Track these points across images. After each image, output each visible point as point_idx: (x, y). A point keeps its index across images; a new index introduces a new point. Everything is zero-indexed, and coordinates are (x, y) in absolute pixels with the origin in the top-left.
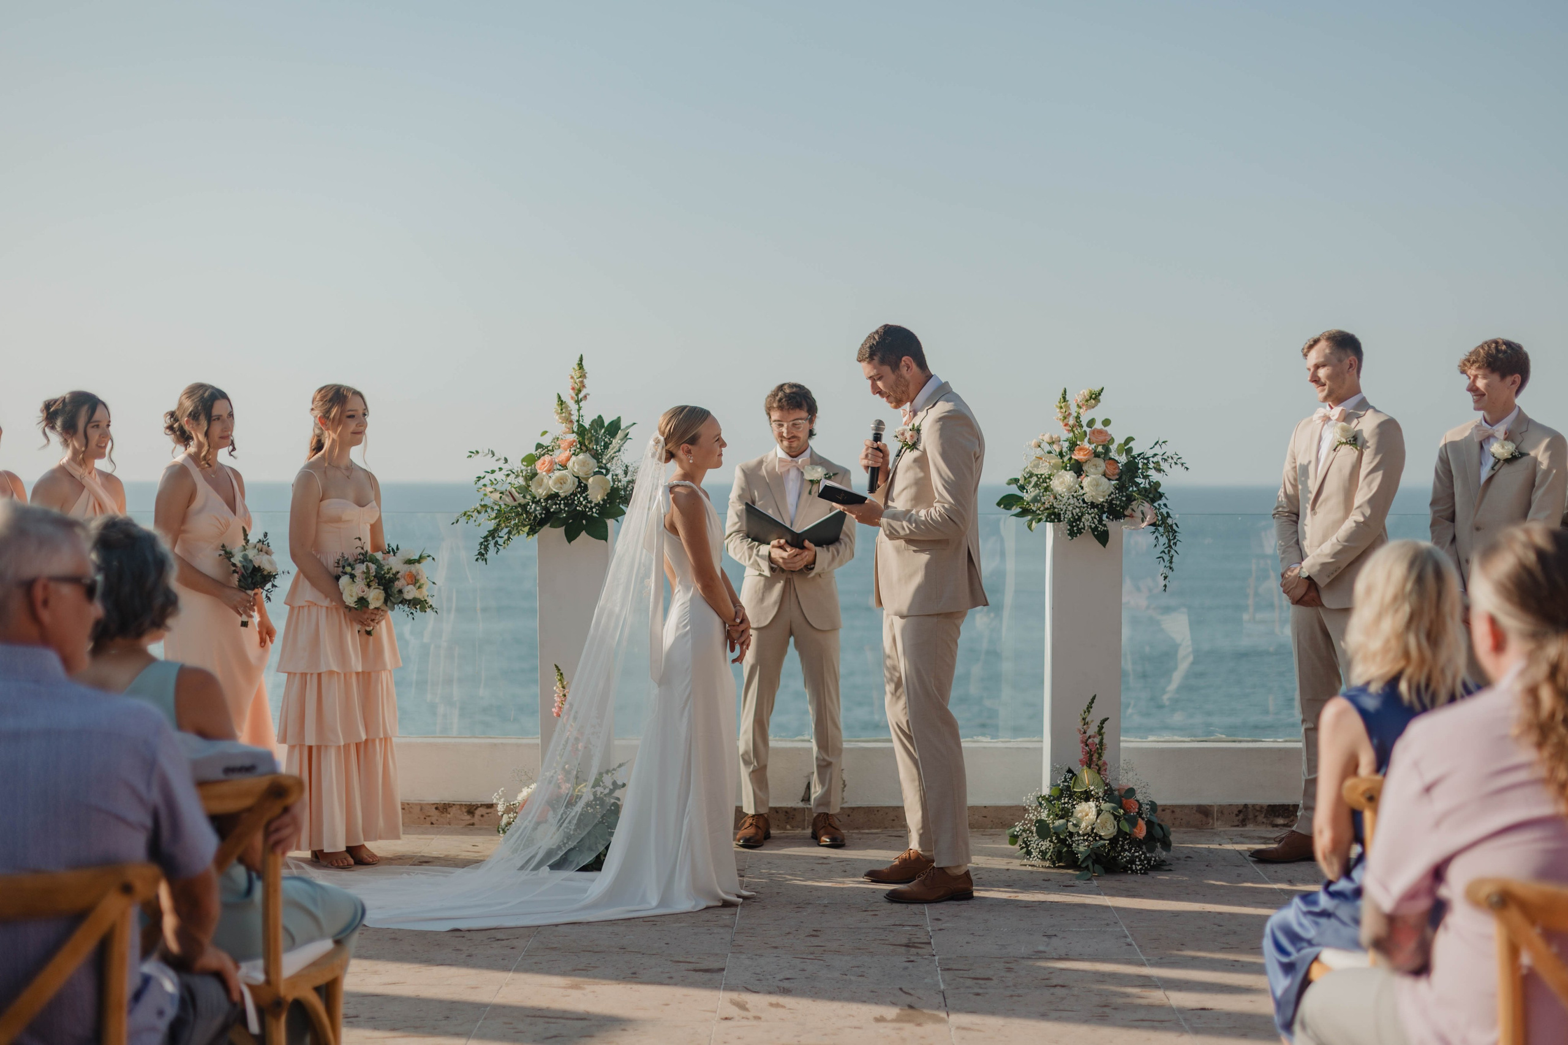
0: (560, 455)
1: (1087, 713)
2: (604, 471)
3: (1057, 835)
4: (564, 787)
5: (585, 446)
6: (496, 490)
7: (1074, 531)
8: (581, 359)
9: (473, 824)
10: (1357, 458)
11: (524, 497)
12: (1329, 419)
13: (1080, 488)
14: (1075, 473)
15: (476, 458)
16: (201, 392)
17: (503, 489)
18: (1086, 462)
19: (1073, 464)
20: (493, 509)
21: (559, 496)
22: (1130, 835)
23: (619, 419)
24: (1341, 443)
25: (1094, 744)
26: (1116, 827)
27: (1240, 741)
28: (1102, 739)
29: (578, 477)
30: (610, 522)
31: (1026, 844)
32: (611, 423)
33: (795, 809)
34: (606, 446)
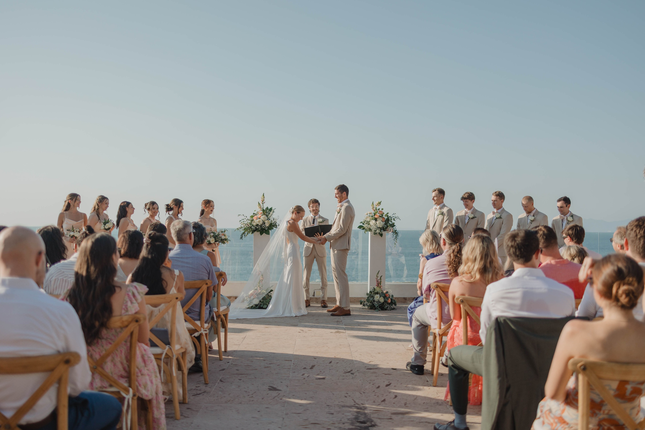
0: (259, 216)
1: (377, 274)
2: (269, 219)
3: (371, 301)
4: (259, 291)
5: (264, 213)
6: (244, 223)
7: (375, 234)
8: (264, 194)
10: (443, 218)
11: (251, 225)
12: (436, 209)
13: (376, 224)
14: (375, 220)
15: (240, 216)
16: (177, 200)
17: (246, 223)
18: (378, 218)
19: (375, 218)
20: (243, 228)
21: (259, 225)
22: (387, 302)
23: (272, 207)
24: (439, 214)
25: (379, 281)
26: (384, 300)
27: (413, 283)
28: (381, 280)
29: (263, 220)
30: (270, 231)
31: (364, 304)
32: (270, 209)
34: (269, 213)
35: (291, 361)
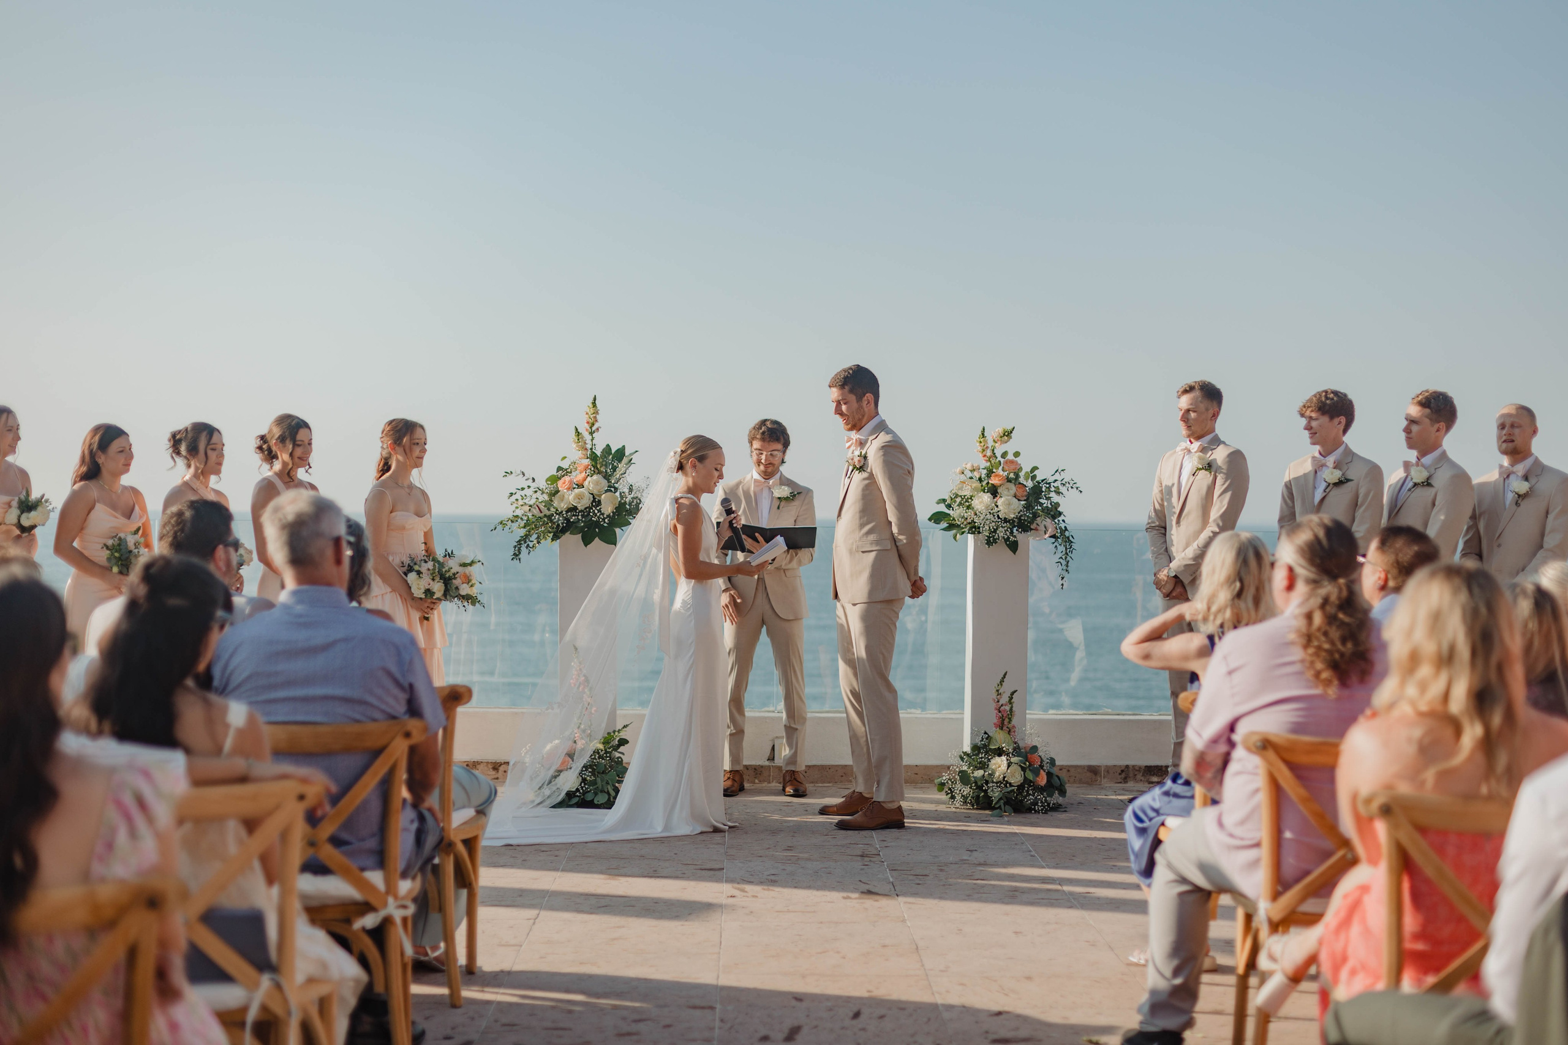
0: (577, 476)
1: (1000, 686)
2: (613, 489)
3: (976, 782)
4: (579, 743)
5: (597, 469)
6: (525, 503)
7: (990, 541)
8: (595, 399)
9: (497, 778)
10: (1212, 483)
11: (549, 509)
12: (1189, 451)
13: (995, 507)
14: (992, 494)
15: (510, 477)
16: (289, 421)
17: (531, 503)
18: (1001, 485)
19: (990, 487)
20: (522, 519)
21: (577, 509)
22: (1033, 783)
23: (624, 446)
24: (1199, 470)
25: (1005, 710)
26: (1023, 775)
27: (1123, 715)
28: (1012, 707)
29: (592, 494)
30: (618, 530)
31: (951, 790)
32: (618, 451)
33: (762, 767)
34: (614, 469)
35: (712, 1008)
